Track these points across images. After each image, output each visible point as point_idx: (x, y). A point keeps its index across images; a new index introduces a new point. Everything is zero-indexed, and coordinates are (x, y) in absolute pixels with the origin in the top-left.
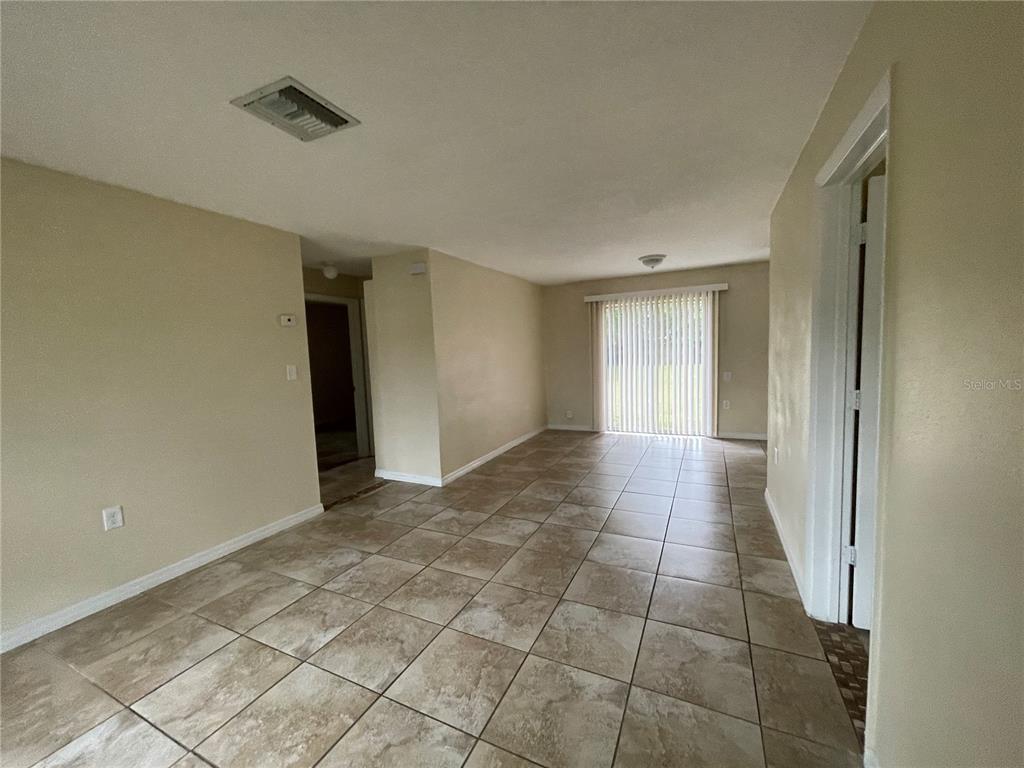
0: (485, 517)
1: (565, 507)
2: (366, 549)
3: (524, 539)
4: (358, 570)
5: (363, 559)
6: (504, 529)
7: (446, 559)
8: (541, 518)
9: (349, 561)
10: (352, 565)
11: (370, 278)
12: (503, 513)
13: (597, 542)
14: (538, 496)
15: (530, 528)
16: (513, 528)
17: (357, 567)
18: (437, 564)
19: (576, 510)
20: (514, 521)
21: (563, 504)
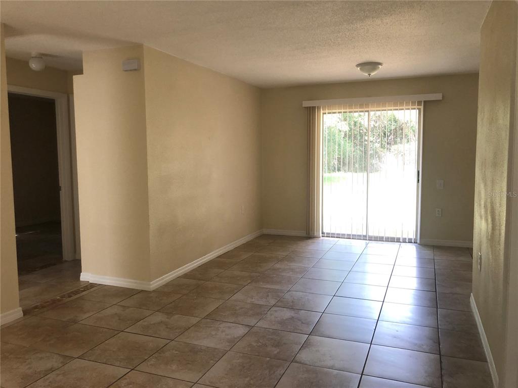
0: (194, 320)
1: (276, 311)
2: (67, 353)
3: (233, 342)
4: (58, 375)
5: (64, 364)
6: (213, 333)
7: (152, 362)
8: (252, 321)
9: (49, 365)
10: (52, 370)
11: (80, 72)
12: (213, 317)
13: (306, 345)
14: (249, 301)
15: (241, 331)
16: (223, 332)
17: (58, 372)
18: (142, 367)
19: (287, 314)
20: (224, 324)
21: (274, 309)
